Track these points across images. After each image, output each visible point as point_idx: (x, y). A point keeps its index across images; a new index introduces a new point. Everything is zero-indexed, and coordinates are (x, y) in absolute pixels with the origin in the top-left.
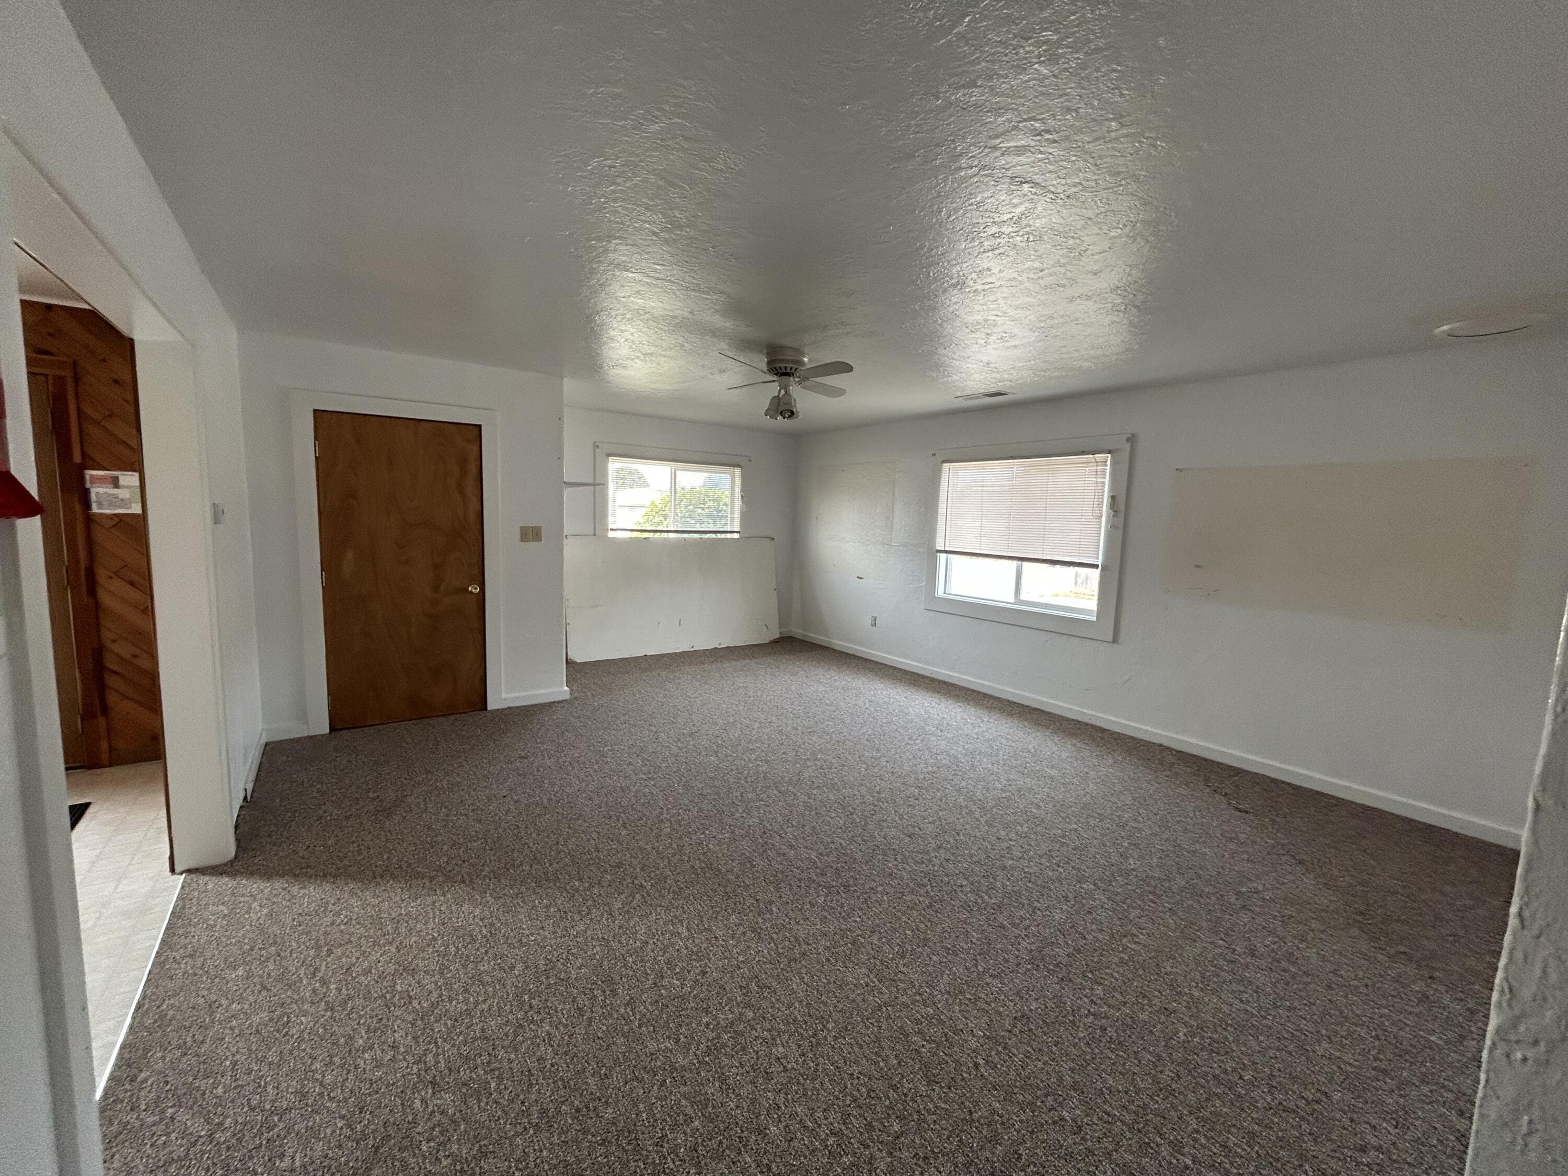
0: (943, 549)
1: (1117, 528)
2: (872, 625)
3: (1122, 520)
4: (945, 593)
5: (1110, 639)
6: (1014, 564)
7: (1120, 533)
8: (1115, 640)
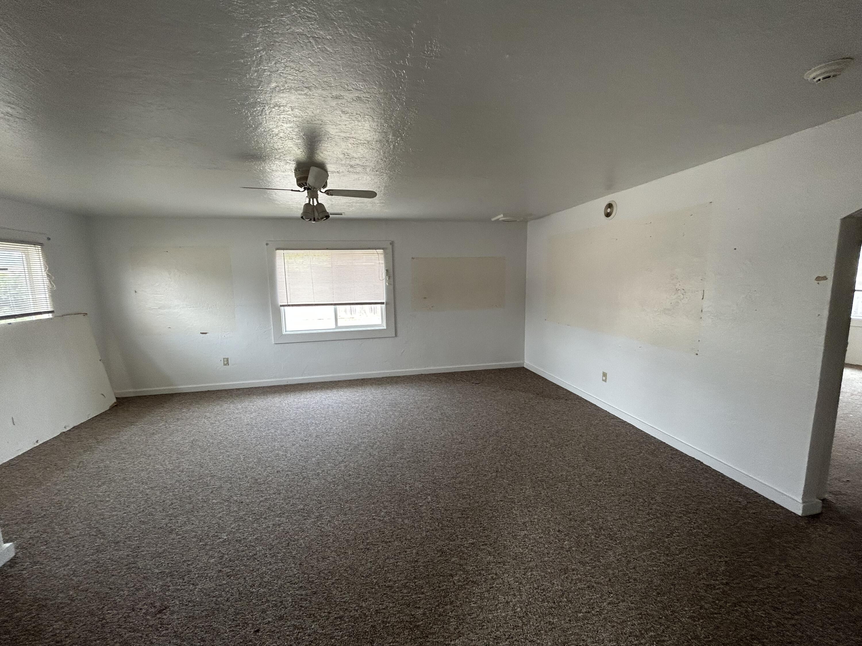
0: (286, 304)
1: (391, 284)
2: (225, 365)
3: (392, 280)
4: (286, 331)
5: (394, 335)
6: (333, 307)
7: (392, 287)
8: (396, 335)
